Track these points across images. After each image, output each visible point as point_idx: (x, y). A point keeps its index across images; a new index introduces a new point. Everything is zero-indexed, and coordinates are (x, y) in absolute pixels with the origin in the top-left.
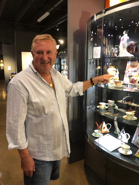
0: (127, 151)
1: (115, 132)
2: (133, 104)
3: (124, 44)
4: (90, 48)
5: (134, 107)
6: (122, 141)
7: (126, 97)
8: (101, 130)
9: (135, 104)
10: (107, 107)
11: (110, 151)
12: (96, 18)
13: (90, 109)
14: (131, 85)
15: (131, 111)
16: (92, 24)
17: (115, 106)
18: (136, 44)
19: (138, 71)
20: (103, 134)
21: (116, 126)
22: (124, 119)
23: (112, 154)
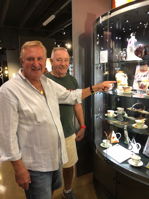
0: (138, 163)
1: (125, 142)
2: (144, 112)
3: (131, 47)
4: (96, 52)
5: (145, 114)
6: (133, 152)
7: (136, 104)
8: (110, 139)
9: (145, 111)
10: (116, 115)
11: (119, 163)
12: (101, 20)
13: (97, 118)
14: (141, 91)
15: (141, 119)
16: (97, 26)
17: (124, 114)
18: (145, 47)
19: (148, 75)
20: (112, 144)
21: (126, 135)
22: (134, 128)
23: (121, 165)
